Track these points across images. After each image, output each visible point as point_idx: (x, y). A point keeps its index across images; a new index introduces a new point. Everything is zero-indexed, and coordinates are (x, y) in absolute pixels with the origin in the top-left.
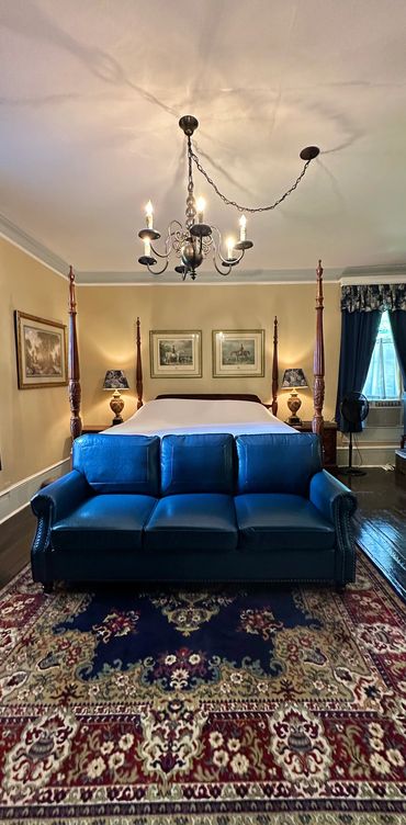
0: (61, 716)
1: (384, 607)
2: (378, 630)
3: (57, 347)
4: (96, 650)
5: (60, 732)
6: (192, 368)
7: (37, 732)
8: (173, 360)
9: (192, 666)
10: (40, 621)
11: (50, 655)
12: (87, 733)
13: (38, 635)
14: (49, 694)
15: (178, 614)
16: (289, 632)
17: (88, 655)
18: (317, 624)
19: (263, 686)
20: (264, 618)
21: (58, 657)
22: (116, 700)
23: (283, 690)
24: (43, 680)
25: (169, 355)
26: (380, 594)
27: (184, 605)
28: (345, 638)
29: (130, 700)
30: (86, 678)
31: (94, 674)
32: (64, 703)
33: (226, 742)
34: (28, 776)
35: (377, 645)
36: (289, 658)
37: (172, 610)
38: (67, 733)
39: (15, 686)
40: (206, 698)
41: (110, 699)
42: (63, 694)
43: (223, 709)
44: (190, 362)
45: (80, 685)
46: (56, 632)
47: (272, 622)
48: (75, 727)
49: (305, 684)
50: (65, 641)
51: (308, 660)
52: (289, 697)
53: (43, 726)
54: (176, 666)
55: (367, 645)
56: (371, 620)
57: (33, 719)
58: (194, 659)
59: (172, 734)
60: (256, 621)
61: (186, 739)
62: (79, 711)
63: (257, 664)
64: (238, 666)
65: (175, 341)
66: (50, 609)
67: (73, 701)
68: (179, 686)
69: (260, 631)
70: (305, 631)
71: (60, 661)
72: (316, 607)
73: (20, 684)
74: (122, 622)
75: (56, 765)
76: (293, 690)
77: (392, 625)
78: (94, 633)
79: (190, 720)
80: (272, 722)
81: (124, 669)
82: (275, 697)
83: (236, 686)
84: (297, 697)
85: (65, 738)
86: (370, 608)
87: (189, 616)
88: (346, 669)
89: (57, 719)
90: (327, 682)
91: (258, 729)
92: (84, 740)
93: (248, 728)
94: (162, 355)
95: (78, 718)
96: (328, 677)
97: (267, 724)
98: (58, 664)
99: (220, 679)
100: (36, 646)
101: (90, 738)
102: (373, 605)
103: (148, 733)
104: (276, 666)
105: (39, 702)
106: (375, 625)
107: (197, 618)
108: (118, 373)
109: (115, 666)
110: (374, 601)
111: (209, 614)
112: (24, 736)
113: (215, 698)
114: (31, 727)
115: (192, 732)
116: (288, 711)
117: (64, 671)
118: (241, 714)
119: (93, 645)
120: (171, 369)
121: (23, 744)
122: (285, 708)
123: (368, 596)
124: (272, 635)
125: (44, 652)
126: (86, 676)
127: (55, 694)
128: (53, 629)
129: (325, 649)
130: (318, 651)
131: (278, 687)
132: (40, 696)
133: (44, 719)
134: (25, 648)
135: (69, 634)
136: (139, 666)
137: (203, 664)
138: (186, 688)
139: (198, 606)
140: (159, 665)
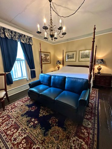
0: (14, 120)
1: (88, 137)
2: (80, 142)
3: (48, 57)
4: (27, 112)
6: (74, 60)
8: (70, 58)
9: (35, 123)
10: (26, 103)
13: (24, 105)
15: (42, 111)
16: (57, 127)
17: (25, 112)
18: (65, 129)
19: (40, 137)
20: (56, 121)
22: (20, 122)
23: (43, 141)
24: (18, 113)
25: (69, 57)
26: (91, 131)
27: (44, 110)
28: (68, 138)
29: (22, 124)
31: (22, 116)
33: (24, 143)
34: (4, 127)
35: (75, 146)
36: (51, 134)
37: (43, 110)
38: (12, 123)
40: (30, 132)
41: (20, 121)
42: (17, 117)
43: (30, 136)
44: (74, 58)
45: (20, 116)
46: (26, 106)
47: (56, 123)
49: (48, 143)
50: (25, 108)
51: (54, 137)
52: (42, 143)
54: (32, 122)
55: (72, 144)
56: (80, 138)
58: (36, 122)
59: (20, 135)
60: (53, 120)
63: (44, 131)
64: (41, 129)
65: (70, 54)
66: (28, 101)
67: (17, 119)
68: (29, 126)
69: (52, 123)
70: (61, 129)
71: (22, 111)
72: (69, 125)
73: (15, 112)
74: (34, 108)
75: (7, 128)
76: (44, 142)
77: (86, 144)
78: (29, 108)
79: (24, 134)
80: (34, 146)
81: (26, 117)
82: (40, 141)
83: (36, 132)
84: (44, 145)
86: (83, 134)
87: (43, 113)
88: (60, 147)
90: (52, 146)
91: (31, 145)
92: (12, 126)
93: (30, 144)
94: (68, 57)
95: (15, 122)
96: (54, 145)
97: (33, 146)
99: (35, 129)
102: (85, 133)
103: (18, 132)
104: (47, 134)
105: (14, 116)
106: (80, 140)
107: (44, 114)
108: (59, 61)
110: (87, 132)
111: (47, 114)
113: (31, 133)
114: (10, 120)
115: (22, 136)
116: (39, 146)
117: (21, 113)
118: (32, 139)
120: (70, 60)
121: (7, 122)
122: (39, 145)
123: (87, 130)
124: (53, 126)
125: (22, 108)
129: (60, 137)
130: (59, 137)
131: (43, 139)
133: (12, 119)
136: (29, 118)
137: (36, 124)
138: (30, 127)
139: (47, 111)
140: (31, 120)
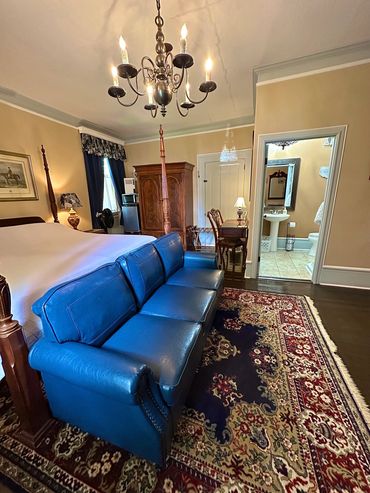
0: (303, 421)
2: (243, 297)
4: (250, 402)
5: (314, 421)
7: (318, 437)
9: (262, 353)
10: (209, 460)
11: (254, 440)
12: (310, 404)
13: (230, 458)
14: (290, 434)
15: (221, 353)
17: (254, 408)
18: (238, 309)
20: (230, 321)
21: (256, 432)
22: (287, 389)
23: (273, 328)
24: (278, 441)
27: (215, 349)
28: (247, 305)
30: (274, 408)
31: (270, 403)
32: (294, 421)
33: (299, 349)
34: (342, 436)
37: (216, 354)
38: (313, 416)
39: (287, 467)
40: (280, 351)
41: (286, 393)
42: (288, 422)
43: (285, 347)
45: (279, 412)
46: (228, 438)
47: (234, 320)
48: (308, 412)
50: (239, 428)
52: (276, 327)
53: (312, 432)
54: (262, 360)
56: (238, 297)
57: (310, 442)
58: (257, 351)
60: (233, 324)
61: (302, 361)
62: (298, 410)
63: (260, 331)
64: (261, 337)
66: (192, 453)
67: (291, 415)
68: (274, 360)
71: (259, 429)
73: (285, 462)
74: (223, 385)
75: (332, 420)
76: (272, 325)
77: (241, 294)
78: (231, 404)
79: (292, 359)
81: (265, 384)
82: (276, 331)
83: (272, 340)
85: (316, 417)
87: (225, 348)
89: (306, 424)
92: (314, 405)
93: (292, 341)
95: (302, 410)
98: (263, 431)
99: (269, 344)
100: (243, 457)
101: (312, 402)
103: (303, 375)
104: (260, 326)
105: (297, 440)
106: (240, 297)
107: (227, 346)
109: (263, 390)
111: (223, 339)
112: (322, 445)
113: (279, 348)
114: (316, 442)
117: (269, 424)
119: (245, 404)
121: (328, 444)
125: (251, 446)
126: (271, 407)
127: (289, 429)
128: (222, 442)
129: (252, 312)
132: (292, 441)
133: (308, 433)
134: (246, 469)
135: (231, 425)
136: (263, 376)
137: (260, 349)
138: (275, 357)
139: (216, 343)
140: (261, 367)
